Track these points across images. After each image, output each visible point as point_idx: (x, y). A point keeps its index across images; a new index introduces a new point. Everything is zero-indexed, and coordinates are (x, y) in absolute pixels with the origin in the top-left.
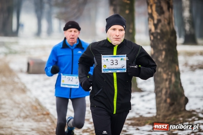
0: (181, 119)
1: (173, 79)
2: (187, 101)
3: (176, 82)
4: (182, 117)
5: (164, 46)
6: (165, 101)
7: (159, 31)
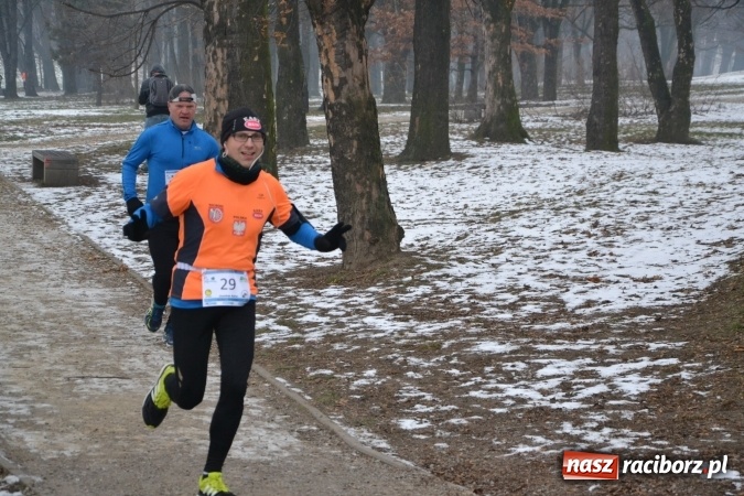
0: (395, 270)
1: (375, 193)
2: (401, 233)
3: (380, 198)
4: (395, 265)
5: (355, 131)
6: (362, 236)
7: (343, 101)
